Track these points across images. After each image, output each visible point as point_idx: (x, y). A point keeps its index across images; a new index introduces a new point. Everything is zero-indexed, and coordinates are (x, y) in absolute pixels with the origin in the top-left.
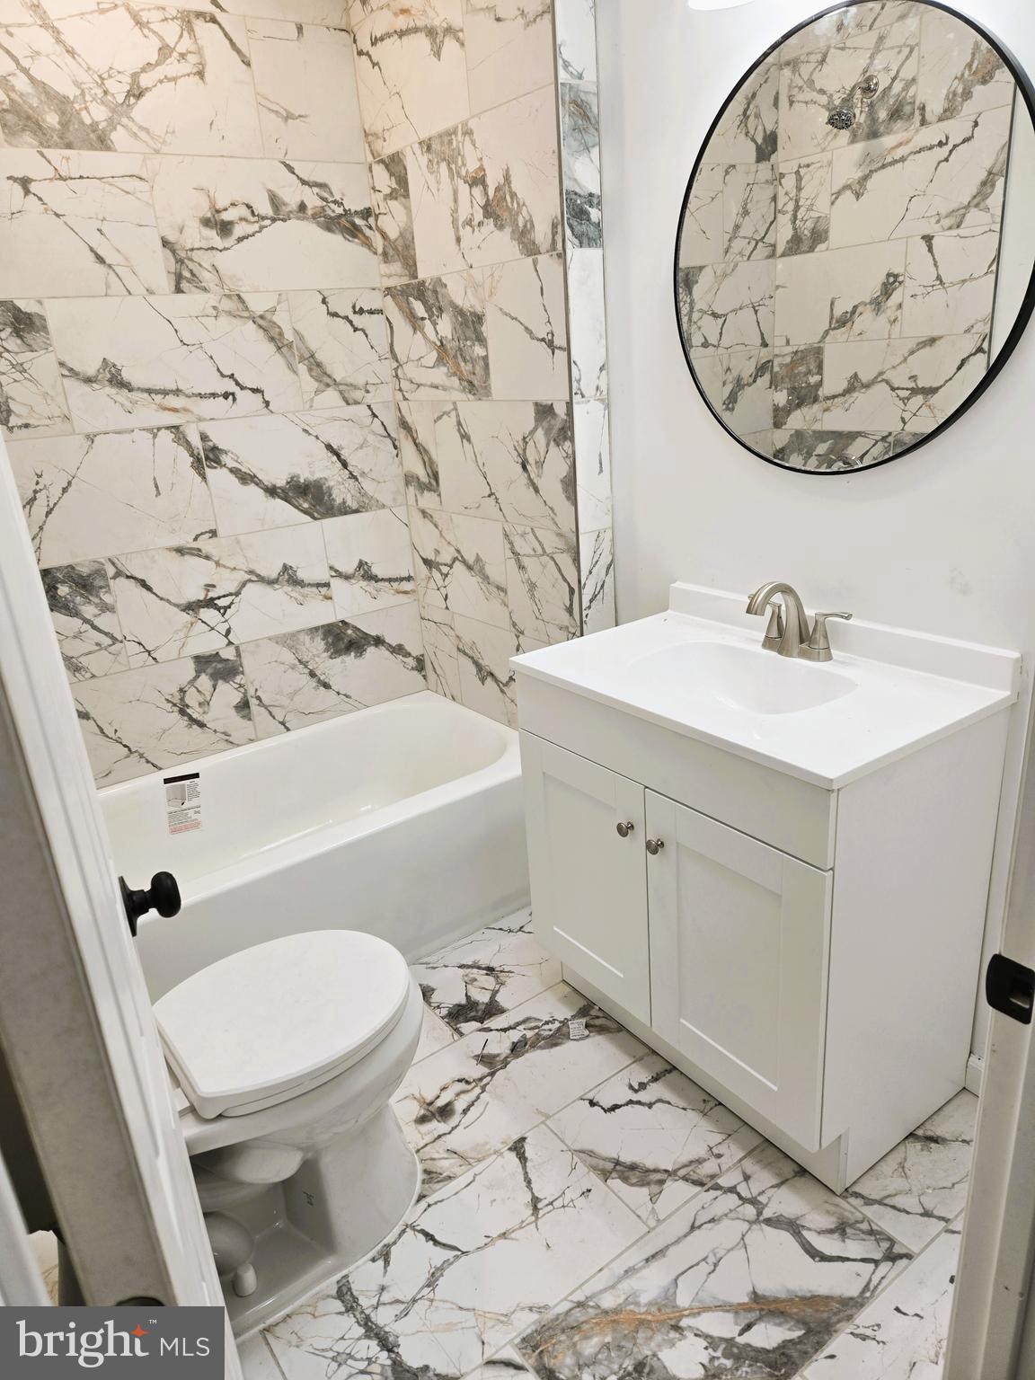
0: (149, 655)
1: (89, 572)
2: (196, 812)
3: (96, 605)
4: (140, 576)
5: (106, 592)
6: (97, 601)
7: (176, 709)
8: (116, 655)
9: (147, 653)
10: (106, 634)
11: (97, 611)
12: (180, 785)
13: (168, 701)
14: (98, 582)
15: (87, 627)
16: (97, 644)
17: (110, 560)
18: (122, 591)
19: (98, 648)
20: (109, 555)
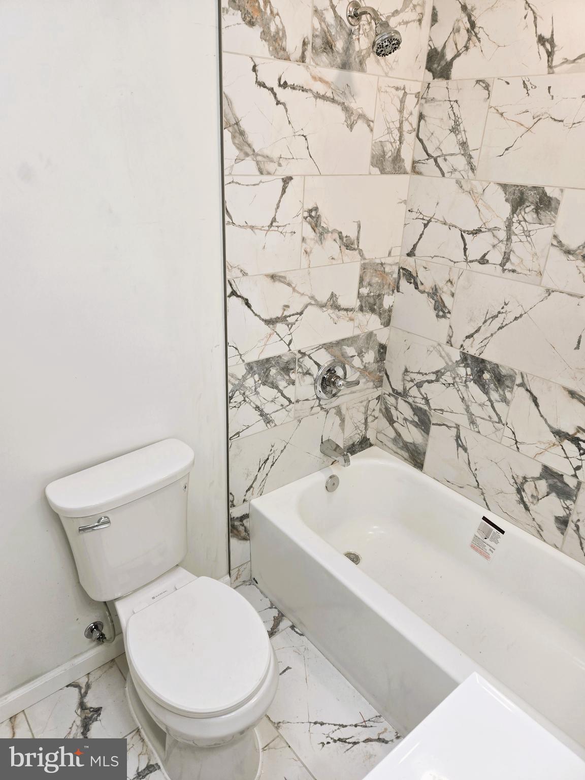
0: (516, 443)
1: (506, 374)
2: (490, 550)
3: (500, 395)
4: (535, 394)
5: (510, 391)
6: (502, 393)
7: (515, 485)
8: (497, 430)
9: (515, 442)
10: (497, 414)
11: (498, 398)
12: (490, 528)
13: (513, 478)
14: (508, 383)
15: (489, 403)
16: (489, 417)
17: (521, 373)
18: (518, 396)
19: (488, 419)
20: (524, 370)
